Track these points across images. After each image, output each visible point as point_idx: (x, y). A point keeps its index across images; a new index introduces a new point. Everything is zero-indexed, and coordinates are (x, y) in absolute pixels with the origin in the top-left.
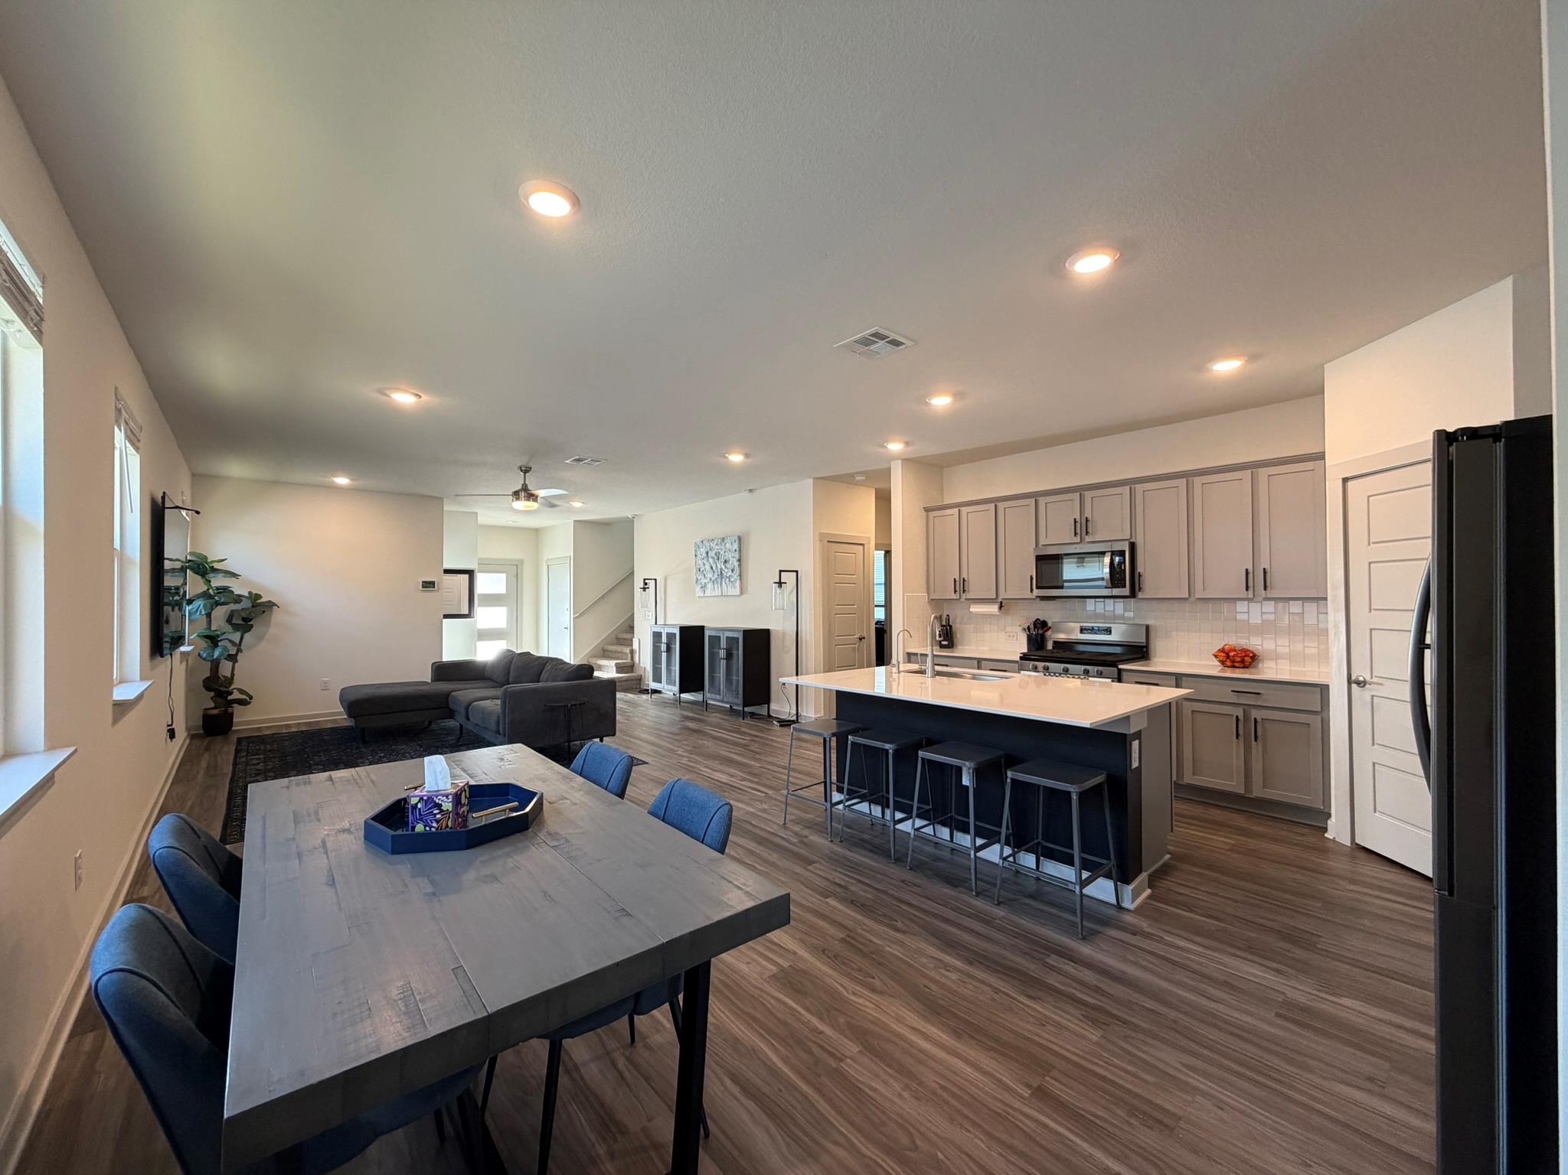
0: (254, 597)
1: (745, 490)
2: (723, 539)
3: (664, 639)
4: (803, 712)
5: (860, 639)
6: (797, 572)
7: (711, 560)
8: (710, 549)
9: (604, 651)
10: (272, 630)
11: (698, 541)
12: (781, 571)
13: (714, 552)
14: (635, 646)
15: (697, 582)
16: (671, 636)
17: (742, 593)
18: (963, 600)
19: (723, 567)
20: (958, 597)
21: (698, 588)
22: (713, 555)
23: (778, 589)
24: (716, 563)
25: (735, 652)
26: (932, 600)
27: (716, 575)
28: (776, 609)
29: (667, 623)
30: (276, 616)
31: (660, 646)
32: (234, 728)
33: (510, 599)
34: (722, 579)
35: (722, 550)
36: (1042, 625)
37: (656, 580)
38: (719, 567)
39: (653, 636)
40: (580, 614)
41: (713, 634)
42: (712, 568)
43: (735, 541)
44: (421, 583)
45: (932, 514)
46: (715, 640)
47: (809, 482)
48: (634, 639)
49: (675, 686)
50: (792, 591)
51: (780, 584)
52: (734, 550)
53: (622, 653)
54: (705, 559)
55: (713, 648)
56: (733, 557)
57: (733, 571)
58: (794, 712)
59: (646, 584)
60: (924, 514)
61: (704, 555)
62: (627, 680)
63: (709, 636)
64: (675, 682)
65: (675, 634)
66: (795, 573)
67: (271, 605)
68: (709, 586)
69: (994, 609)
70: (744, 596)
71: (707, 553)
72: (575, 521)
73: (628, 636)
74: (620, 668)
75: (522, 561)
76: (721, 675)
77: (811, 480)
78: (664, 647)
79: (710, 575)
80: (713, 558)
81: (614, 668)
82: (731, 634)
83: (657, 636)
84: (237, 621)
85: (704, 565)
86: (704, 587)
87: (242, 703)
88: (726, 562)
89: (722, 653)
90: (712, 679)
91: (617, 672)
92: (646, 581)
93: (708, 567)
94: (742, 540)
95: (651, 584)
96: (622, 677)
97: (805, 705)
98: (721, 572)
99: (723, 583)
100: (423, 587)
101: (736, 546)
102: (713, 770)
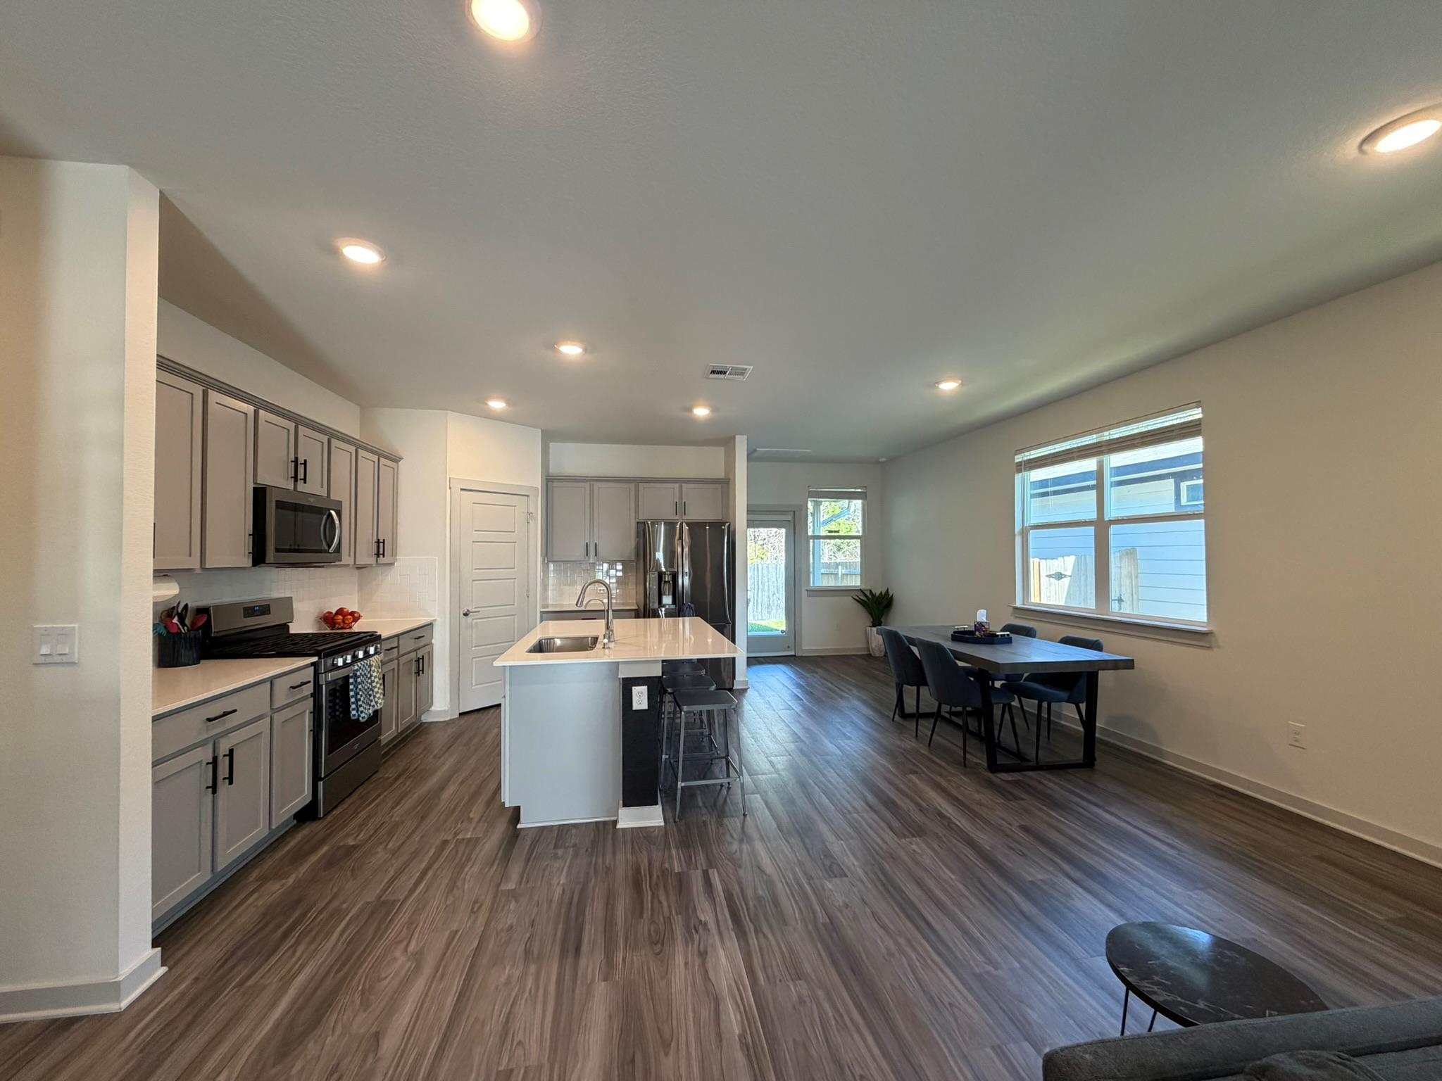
102: (717, 1001)
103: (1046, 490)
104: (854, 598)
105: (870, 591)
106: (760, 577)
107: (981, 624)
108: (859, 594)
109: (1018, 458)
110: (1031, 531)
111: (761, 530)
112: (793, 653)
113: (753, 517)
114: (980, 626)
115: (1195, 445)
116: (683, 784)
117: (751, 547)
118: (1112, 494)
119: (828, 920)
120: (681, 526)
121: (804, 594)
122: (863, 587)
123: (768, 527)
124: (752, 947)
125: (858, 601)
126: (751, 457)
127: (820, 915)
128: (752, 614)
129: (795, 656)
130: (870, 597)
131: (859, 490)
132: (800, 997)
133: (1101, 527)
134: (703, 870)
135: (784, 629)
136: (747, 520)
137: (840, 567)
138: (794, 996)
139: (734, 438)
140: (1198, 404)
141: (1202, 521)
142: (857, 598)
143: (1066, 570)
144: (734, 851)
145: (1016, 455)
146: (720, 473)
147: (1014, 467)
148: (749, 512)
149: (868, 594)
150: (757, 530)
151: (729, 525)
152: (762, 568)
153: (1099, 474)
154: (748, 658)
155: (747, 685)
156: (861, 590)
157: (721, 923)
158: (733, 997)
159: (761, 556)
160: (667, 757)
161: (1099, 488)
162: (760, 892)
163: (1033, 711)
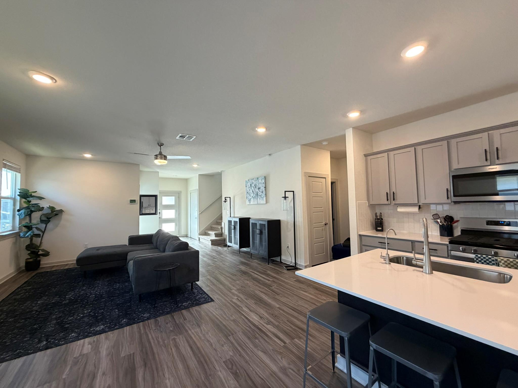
0: (52, 209)
1: (267, 155)
2: (258, 178)
3: (233, 224)
4: (298, 262)
5: (326, 224)
6: (293, 192)
7: (252, 188)
8: (252, 183)
9: (211, 227)
10: (62, 222)
11: (247, 180)
12: (285, 192)
13: (254, 184)
14: (223, 225)
15: (247, 198)
16: (235, 222)
17: (267, 202)
18: (392, 204)
19: (258, 191)
20: (389, 203)
21: (247, 201)
22: (254, 186)
23: (284, 200)
24: (255, 189)
25: (264, 231)
26: (371, 204)
27: (255, 195)
28: (283, 210)
29: (235, 216)
30: (64, 216)
31: (231, 227)
32: (40, 267)
33: (177, 207)
34: (257, 197)
35: (257, 183)
36: (449, 220)
37: (230, 198)
38: (256, 191)
39: (228, 222)
40: (201, 212)
41: (254, 222)
42: (253, 192)
43: (263, 179)
44: (129, 201)
45: (369, 158)
46: (254, 225)
47: (299, 147)
48: (222, 223)
49: (238, 245)
50: (291, 201)
51: (285, 198)
52: (262, 183)
53: (218, 228)
54: (250, 188)
55: (254, 229)
56: (262, 186)
57: (262, 192)
58: (294, 262)
59: (226, 199)
60: (364, 158)
61: (250, 186)
62: (219, 240)
63: (252, 223)
64: (237, 243)
65: (237, 221)
66: (292, 193)
67: (61, 211)
68: (252, 200)
69: (416, 209)
70: (268, 204)
71: (251, 185)
72: (199, 175)
73: (220, 221)
74: (216, 235)
75: (181, 192)
76: (258, 242)
77: (299, 146)
78: (233, 227)
79: (252, 195)
80: (253, 187)
81: (214, 235)
82: (262, 223)
83: (230, 222)
84: (44, 218)
85: (250, 190)
86: (250, 200)
87: (44, 255)
88: (259, 188)
89: (258, 231)
90: (253, 243)
91: (215, 237)
92: (226, 198)
93: (251, 191)
94: (266, 177)
95: (228, 199)
96: (217, 239)
97: (299, 258)
98: (257, 193)
99: (258, 198)
100: (130, 202)
101: (263, 181)
102: (251, 311)
119: (228, 337)
124: (249, 323)
127: (232, 339)
132: (232, 317)
134: (286, 343)
138: (233, 316)
144: (283, 359)
157: (263, 326)
158: (247, 312)
162: (257, 341)
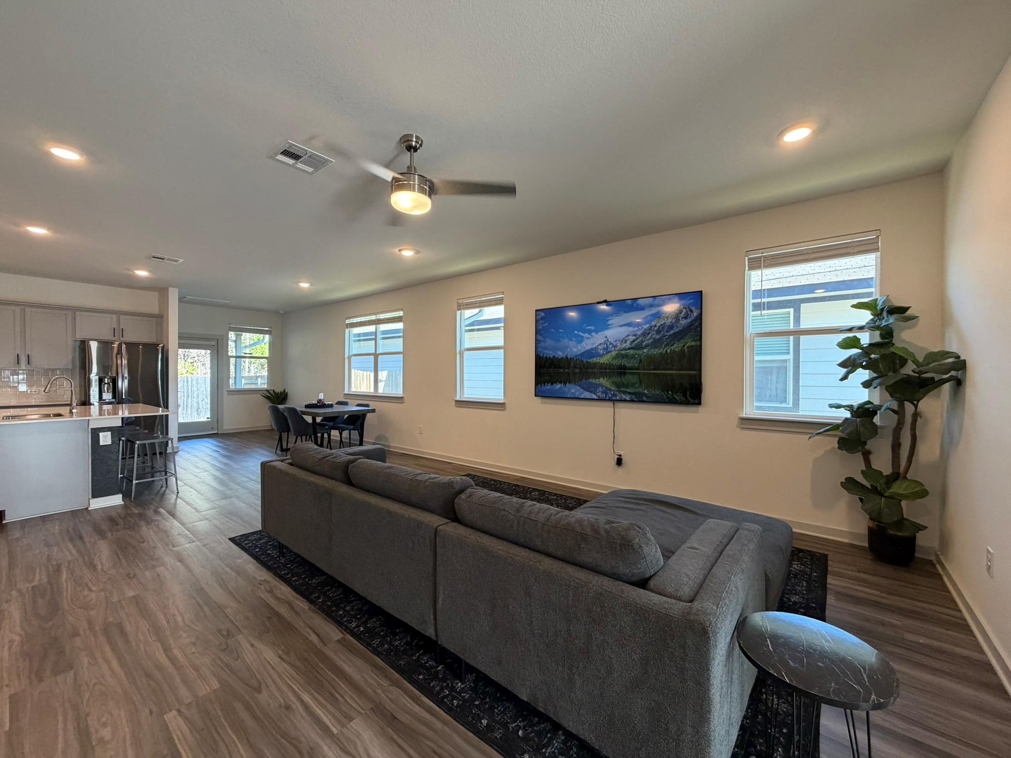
103: (362, 338)
104: (263, 396)
105: (274, 390)
106: (190, 387)
107: (320, 400)
108: (265, 392)
109: (348, 322)
110: (353, 357)
111: (191, 350)
112: (216, 432)
113: (182, 341)
114: (320, 401)
115: (400, 326)
116: (137, 482)
117: (181, 364)
118: (380, 342)
120: (120, 345)
121: (225, 393)
122: (268, 389)
123: (199, 349)
125: (264, 397)
126: (181, 300)
128: (182, 416)
129: (217, 433)
130: (273, 394)
131: (267, 329)
133: (376, 356)
135: (209, 417)
136: (178, 344)
137: (259, 379)
139: (167, 289)
140: (402, 310)
141: (402, 355)
142: (264, 395)
143: (383, 378)
145: (346, 319)
146: (155, 310)
147: (345, 326)
148: (180, 338)
149: (272, 392)
150: (187, 350)
151: (163, 347)
152: (192, 381)
153: (376, 333)
154: (179, 437)
155: (178, 449)
156: (267, 390)
159: (191, 371)
160: (122, 476)
161: (375, 339)
163: (347, 441)
